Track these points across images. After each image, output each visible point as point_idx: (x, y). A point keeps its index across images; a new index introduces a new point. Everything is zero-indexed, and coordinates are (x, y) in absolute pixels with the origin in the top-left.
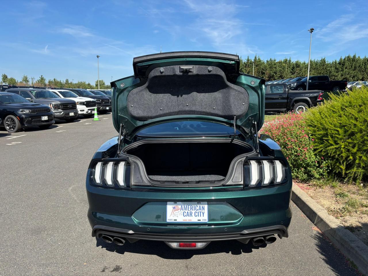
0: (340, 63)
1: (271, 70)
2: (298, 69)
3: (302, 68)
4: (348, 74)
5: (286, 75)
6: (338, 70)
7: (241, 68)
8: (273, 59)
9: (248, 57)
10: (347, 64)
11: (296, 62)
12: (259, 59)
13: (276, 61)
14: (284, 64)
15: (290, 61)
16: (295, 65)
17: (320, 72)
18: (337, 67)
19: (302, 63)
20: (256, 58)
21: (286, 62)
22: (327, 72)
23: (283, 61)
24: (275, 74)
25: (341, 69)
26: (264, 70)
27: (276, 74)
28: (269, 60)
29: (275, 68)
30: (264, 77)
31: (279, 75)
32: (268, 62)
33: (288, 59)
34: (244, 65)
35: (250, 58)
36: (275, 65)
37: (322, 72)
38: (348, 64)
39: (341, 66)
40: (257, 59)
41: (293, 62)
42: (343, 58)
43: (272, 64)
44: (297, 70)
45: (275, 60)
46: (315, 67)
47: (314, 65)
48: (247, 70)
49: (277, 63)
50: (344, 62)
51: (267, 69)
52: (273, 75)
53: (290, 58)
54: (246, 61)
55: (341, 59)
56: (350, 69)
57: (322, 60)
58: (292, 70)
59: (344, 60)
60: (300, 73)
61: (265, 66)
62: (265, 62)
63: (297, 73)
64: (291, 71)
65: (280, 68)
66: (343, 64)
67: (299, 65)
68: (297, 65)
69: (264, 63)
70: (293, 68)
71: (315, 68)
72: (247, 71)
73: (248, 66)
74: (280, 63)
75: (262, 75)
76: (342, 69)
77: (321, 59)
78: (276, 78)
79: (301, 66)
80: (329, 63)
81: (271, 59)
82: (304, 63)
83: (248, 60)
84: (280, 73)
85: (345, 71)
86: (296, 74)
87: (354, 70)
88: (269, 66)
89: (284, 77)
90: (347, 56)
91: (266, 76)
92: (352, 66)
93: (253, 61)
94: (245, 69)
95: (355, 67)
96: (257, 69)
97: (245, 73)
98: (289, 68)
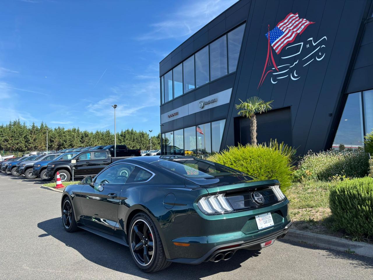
0: (121, 136)
1: (60, 139)
2: (87, 138)
3: (91, 137)
4: (129, 145)
5: (76, 143)
6: (120, 141)
7: (25, 134)
8: (61, 127)
9: (34, 124)
10: (127, 136)
11: (84, 132)
12: (46, 126)
13: (65, 130)
14: (73, 133)
15: (78, 130)
16: (84, 135)
17: (106, 142)
18: (120, 138)
19: (90, 133)
20: (42, 125)
21: (74, 131)
22: (112, 142)
23: (71, 130)
24: (64, 143)
25: (123, 141)
26: (53, 138)
27: (66, 142)
28: (57, 128)
29: (64, 136)
30: (53, 145)
31: (69, 144)
32: (56, 130)
33: (77, 129)
34: (29, 132)
35: (35, 125)
36: (64, 133)
37: (108, 143)
38: (128, 136)
39: (123, 138)
40: (44, 126)
41: (81, 132)
42: (124, 131)
43: (60, 132)
44: (86, 139)
45: (63, 129)
46: (101, 137)
47: (101, 136)
48: (33, 137)
49: (66, 131)
50: (125, 135)
51: (56, 137)
52: (63, 143)
53: (78, 128)
54: (32, 128)
55: (122, 132)
56: (130, 140)
57: (107, 132)
58: (82, 139)
59: (125, 132)
60: (89, 142)
61: (53, 134)
62: (54, 130)
63: (86, 142)
64: (81, 140)
65: (69, 137)
66: (124, 136)
67: (88, 135)
68: (86, 135)
69: (52, 131)
70: (82, 137)
71: (102, 138)
72: (34, 139)
73: (34, 133)
74: (69, 131)
75: (51, 143)
76: (124, 140)
77: (106, 131)
78: (66, 146)
79: (90, 136)
80: (113, 134)
81: (59, 127)
82: (92, 134)
83: (34, 127)
84: (70, 142)
85: (126, 142)
86: (85, 143)
87: (133, 142)
88: (58, 134)
89: (74, 145)
90: (127, 129)
91: (55, 144)
92: (131, 139)
93: (39, 128)
94: (31, 137)
95: (133, 139)
96: (44, 137)
97: (31, 140)
98: (78, 137)
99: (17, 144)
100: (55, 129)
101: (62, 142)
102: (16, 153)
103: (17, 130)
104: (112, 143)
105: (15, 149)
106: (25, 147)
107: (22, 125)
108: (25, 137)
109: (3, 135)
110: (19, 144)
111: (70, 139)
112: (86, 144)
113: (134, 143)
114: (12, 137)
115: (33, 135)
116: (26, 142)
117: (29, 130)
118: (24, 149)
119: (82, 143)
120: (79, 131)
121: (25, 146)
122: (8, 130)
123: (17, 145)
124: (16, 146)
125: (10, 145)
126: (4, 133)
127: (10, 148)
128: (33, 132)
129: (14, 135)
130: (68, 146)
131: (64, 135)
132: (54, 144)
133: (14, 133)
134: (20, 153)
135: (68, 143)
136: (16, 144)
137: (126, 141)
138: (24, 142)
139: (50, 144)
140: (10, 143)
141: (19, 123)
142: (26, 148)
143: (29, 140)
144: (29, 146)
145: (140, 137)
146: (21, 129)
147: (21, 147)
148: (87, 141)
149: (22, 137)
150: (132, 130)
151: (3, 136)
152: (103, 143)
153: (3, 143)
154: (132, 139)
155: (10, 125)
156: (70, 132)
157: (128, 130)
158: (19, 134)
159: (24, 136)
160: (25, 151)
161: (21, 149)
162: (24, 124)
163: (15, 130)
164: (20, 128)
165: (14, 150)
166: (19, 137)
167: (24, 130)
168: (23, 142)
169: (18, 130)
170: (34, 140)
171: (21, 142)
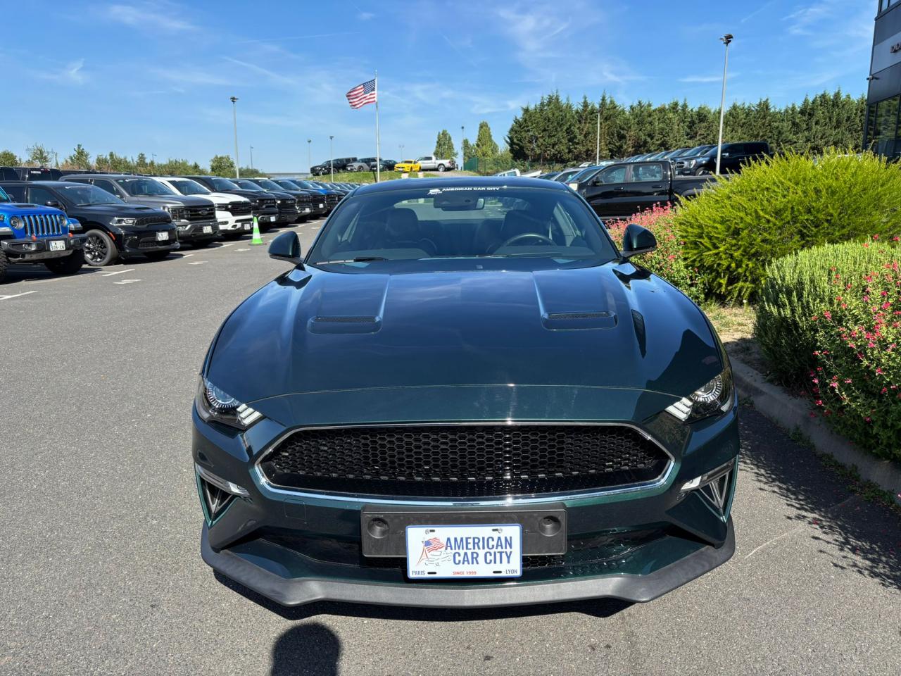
0: (803, 112)
1: (641, 130)
2: (703, 125)
3: (713, 122)
4: (821, 138)
5: (676, 140)
6: (797, 127)
7: (569, 124)
8: (645, 102)
9: (586, 98)
10: (819, 114)
11: (698, 109)
12: (612, 102)
13: (653, 108)
14: (671, 115)
15: (685, 106)
16: (695, 117)
17: (756, 133)
18: (797, 121)
19: (712, 111)
20: (603, 99)
21: (674, 109)
22: (772, 132)
23: (667, 107)
24: (649, 140)
25: (804, 126)
26: (623, 129)
27: (652, 138)
28: (635, 104)
29: (650, 123)
30: (625, 147)
31: (659, 142)
33: (681, 103)
34: (576, 117)
35: (589, 101)
36: (650, 115)
37: (761, 134)
38: (823, 113)
39: (806, 118)
40: (608, 102)
41: (692, 110)
42: (811, 99)
43: (642, 115)
44: (701, 129)
45: (650, 105)
46: (743, 121)
47: (743, 116)
48: (583, 130)
49: (654, 111)
50: (812, 109)
51: (630, 127)
52: (646, 140)
53: (685, 100)
54: (581, 108)
55: (806, 101)
56: (826, 125)
57: (760, 103)
58: (690, 127)
59: (813, 103)
60: (708, 135)
61: (625, 119)
62: (628, 109)
63: (700, 135)
64: (688, 130)
65: (661, 125)
66: (810, 114)
67: (706, 116)
68: (702, 116)
69: (623, 111)
70: (693, 123)
71: (744, 123)
72: (584, 133)
73: (586, 119)
74: (662, 110)
75: (620, 141)
76: (807, 125)
77: (758, 103)
78: (652, 148)
79: (710, 118)
80: (777, 110)
81: (640, 102)
82: (719, 112)
83: (586, 105)
84: (661, 136)
85: (814, 130)
86: (698, 138)
87: (835, 128)
88: (637, 120)
89: (671, 146)
90: (820, 93)
91: (628, 142)
92: (830, 119)
93: (597, 106)
94: (579, 128)
95: (837, 121)
96: (607, 128)
97: (578, 137)
98: (682, 124)
99: (554, 145)
100: (631, 107)
101: (643, 137)
102: (551, 166)
103: (553, 115)
104: (770, 134)
105: (549, 157)
106: (569, 152)
107: (563, 102)
108: (567, 129)
109: (527, 126)
110: (557, 146)
111: (663, 129)
112: (699, 140)
113: (838, 133)
114: (545, 130)
115: (583, 125)
116: (570, 140)
117: (577, 112)
118: (566, 156)
119: (690, 139)
120: (687, 107)
121: (567, 151)
122: (538, 115)
123: (553, 148)
124: (551, 151)
125: (541, 149)
126: (530, 124)
127: (540, 154)
128: (584, 117)
129: (548, 127)
130: (656, 148)
131: (650, 119)
132: (626, 143)
133: (549, 121)
134: (558, 166)
135: (657, 140)
136: (551, 147)
137: (814, 128)
138: (567, 141)
139: (617, 144)
140: (540, 144)
141: (557, 99)
142: (570, 155)
143: (576, 137)
144: (576, 149)
145: (859, 114)
146: (561, 111)
147: (559, 152)
148: (703, 133)
149: (562, 130)
150: (838, 93)
151: (529, 131)
152: (746, 136)
153: (529, 144)
154: (834, 120)
155: (542, 104)
156: (664, 111)
157: (823, 96)
158: (556, 124)
159: (565, 128)
160: (568, 161)
161: (560, 157)
162: (568, 99)
163: (550, 116)
164: (559, 108)
165: (548, 160)
166: (556, 129)
167: (566, 115)
168: (563, 140)
169: (555, 116)
170: (586, 134)
171: (561, 142)
